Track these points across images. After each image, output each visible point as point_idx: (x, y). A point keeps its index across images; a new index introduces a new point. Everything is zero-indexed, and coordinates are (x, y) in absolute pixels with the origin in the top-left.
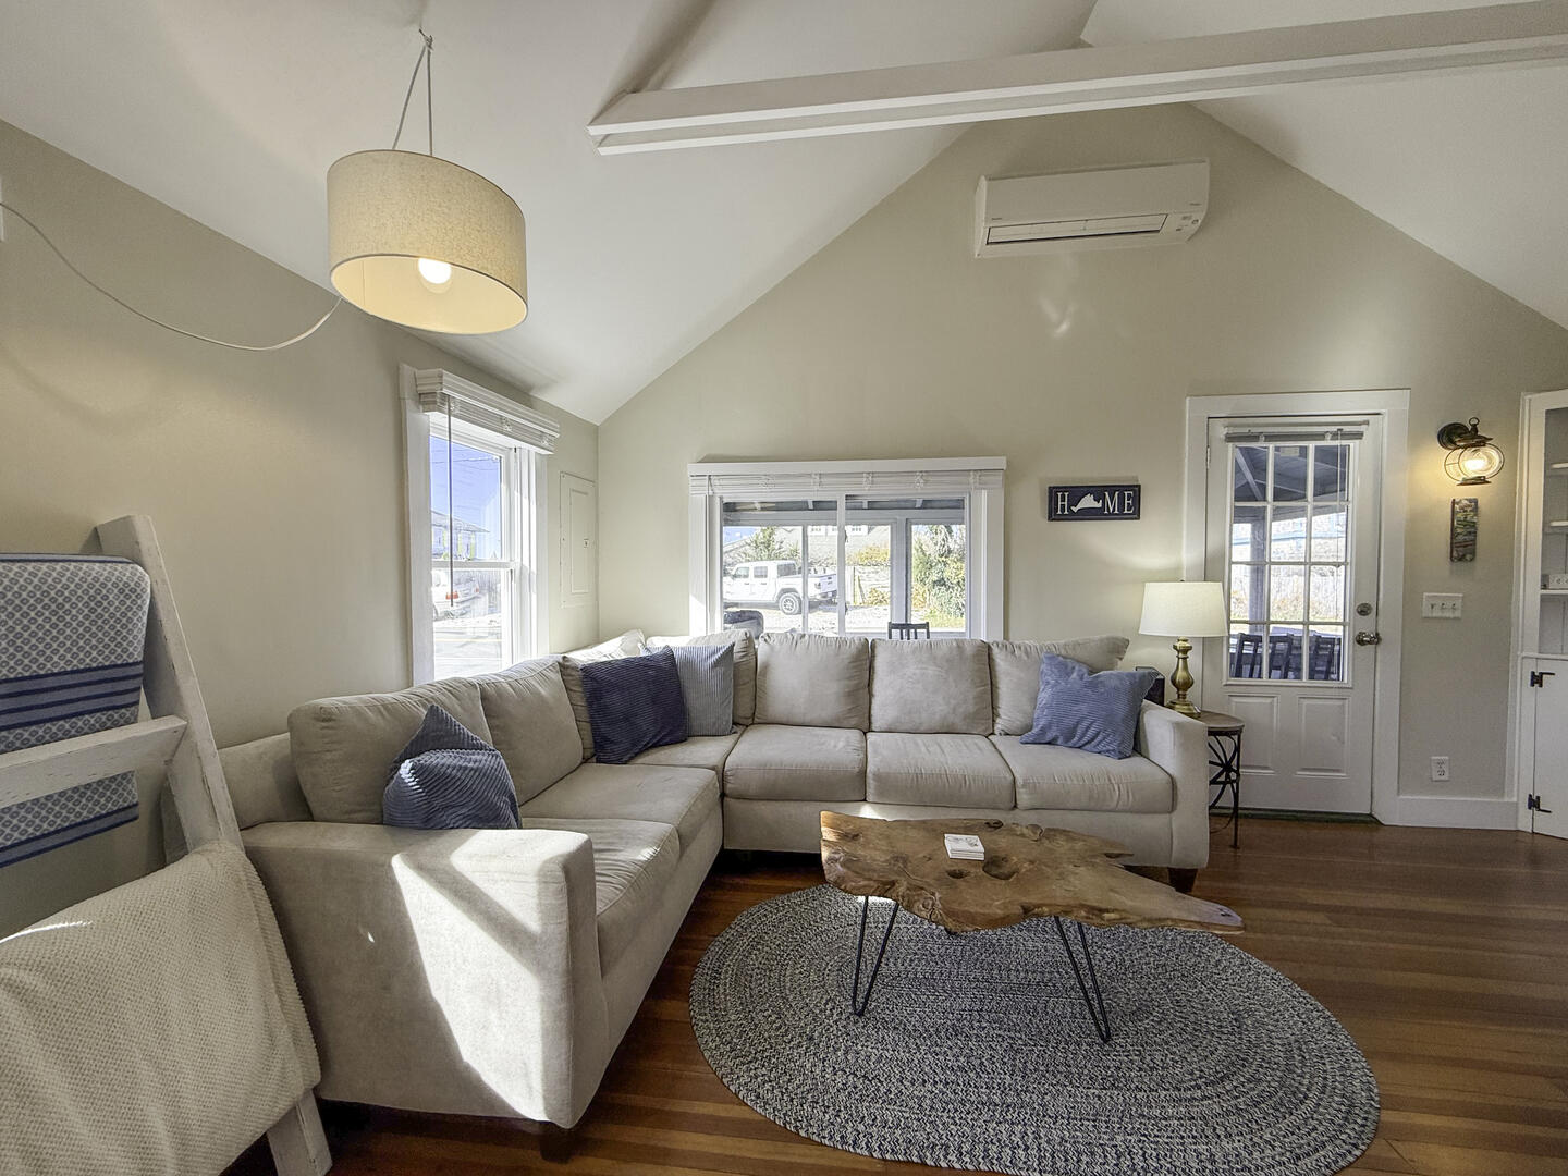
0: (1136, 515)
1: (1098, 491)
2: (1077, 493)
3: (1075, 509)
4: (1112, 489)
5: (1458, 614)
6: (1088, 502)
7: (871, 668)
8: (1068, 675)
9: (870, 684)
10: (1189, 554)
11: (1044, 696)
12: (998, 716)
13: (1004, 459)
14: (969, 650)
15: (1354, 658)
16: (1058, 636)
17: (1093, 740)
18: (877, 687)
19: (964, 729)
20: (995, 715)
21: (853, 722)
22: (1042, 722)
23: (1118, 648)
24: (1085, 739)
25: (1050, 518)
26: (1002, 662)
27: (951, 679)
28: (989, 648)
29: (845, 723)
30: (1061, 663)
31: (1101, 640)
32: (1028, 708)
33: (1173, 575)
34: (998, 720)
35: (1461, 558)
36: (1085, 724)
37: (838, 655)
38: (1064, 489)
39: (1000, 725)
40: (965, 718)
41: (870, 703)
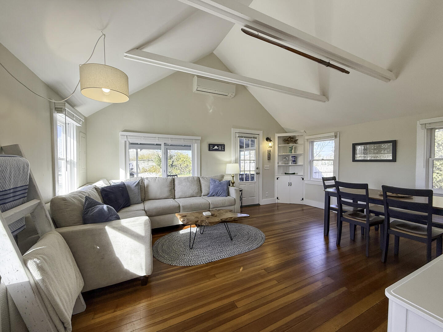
0: (224, 151)
1: (218, 145)
2: (214, 145)
3: (214, 149)
4: (220, 145)
5: (269, 169)
6: (216, 147)
7: (174, 184)
8: (216, 182)
9: (174, 188)
10: (233, 159)
11: (211, 187)
12: (202, 192)
13: (200, 137)
14: (195, 179)
15: (256, 176)
16: (212, 175)
17: (221, 194)
18: (176, 188)
19: (195, 196)
20: (201, 192)
21: (171, 197)
22: (212, 192)
23: (223, 177)
24: (220, 194)
25: (209, 151)
26: (202, 181)
27: (192, 185)
28: (199, 178)
29: (169, 197)
30: (214, 180)
31: (220, 175)
32: (208, 190)
33: (230, 162)
34: (202, 193)
35: (269, 160)
36: (219, 191)
37: (166, 181)
38: (212, 144)
39: (203, 194)
40: (196, 194)
41: (175, 192)
